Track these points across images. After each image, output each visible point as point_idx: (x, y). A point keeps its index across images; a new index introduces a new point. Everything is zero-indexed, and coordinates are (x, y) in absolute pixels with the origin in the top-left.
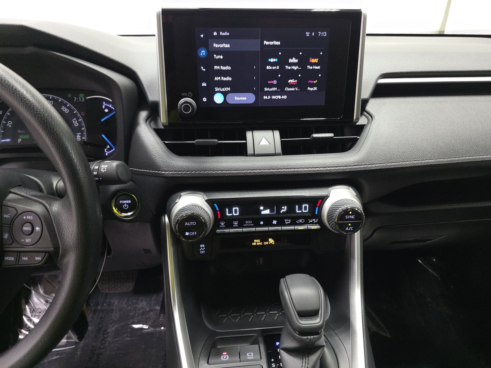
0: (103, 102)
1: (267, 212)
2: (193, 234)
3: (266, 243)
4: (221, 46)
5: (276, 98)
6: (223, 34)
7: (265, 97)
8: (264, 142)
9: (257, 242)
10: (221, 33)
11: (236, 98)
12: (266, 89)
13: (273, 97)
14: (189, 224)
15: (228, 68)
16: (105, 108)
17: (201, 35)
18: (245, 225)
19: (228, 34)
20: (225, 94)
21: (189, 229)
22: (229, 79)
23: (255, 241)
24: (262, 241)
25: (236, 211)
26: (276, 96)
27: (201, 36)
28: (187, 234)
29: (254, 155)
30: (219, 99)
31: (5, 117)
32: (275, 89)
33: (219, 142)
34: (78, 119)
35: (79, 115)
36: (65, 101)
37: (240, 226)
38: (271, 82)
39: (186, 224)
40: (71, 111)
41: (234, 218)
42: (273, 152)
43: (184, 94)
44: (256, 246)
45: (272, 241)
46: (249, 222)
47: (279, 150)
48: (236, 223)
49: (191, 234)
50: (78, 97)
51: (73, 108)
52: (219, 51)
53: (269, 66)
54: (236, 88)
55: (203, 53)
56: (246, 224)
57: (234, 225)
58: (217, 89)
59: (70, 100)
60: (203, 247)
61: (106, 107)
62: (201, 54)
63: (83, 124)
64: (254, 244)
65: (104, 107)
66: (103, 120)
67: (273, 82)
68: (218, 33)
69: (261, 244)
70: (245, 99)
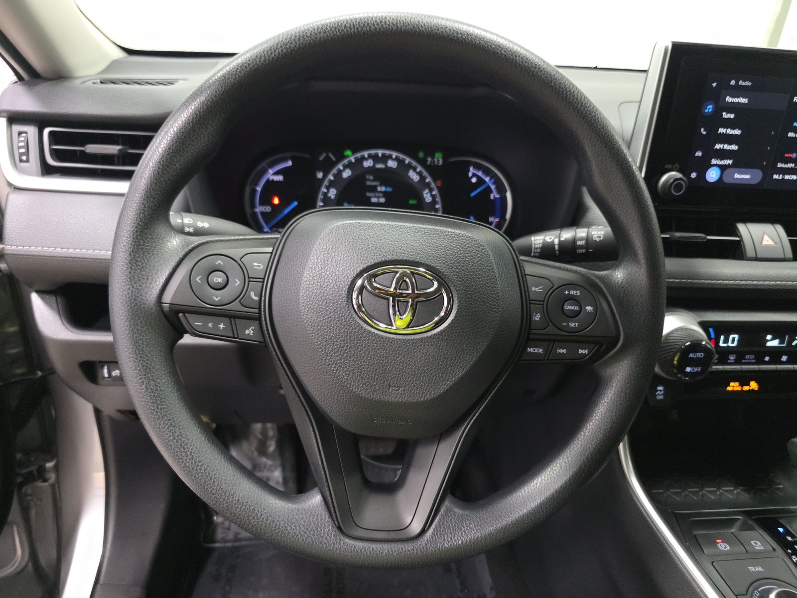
0: (470, 165)
1: (775, 343)
2: (696, 369)
3: (746, 388)
4: (736, 100)
5: (790, 179)
6: (744, 84)
7: (775, 177)
8: (767, 241)
9: (734, 386)
10: (741, 83)
11: (737, 176)
12: (780, 165)
13: (787, 177)
14: (695, 356)
15: (737, 132)
16: (472, 177)
17: (714, 83)
18: (744, 361)
19: (750, 84)
20: (723, 168)
21: (693, 363)
22: (734, 147)
23: (732, 384)
24: (742, 385)
25: (734, 340)
26: (791, 176)
27: (713, 85)
28: (688, 369)
29: (757, 259)
30: (713, 175)
31: (326, 183)
32: (791, 165)
33: (709, 237)
34: (431, 190)
35: (433, 185)
36: (414, 163)
37: (737, 362)
38: (789, 155)
39: (691, 355)
40: (423, 178)
41: (729, 350)
42: (781, 256)
43: (667, 166)
44: (733, 392)
45: (754, 386)
46: (750, 357)
47: (789, 254)
48: (732, 358)
49: (693, 370)
50: (433, 157)
51: (425, 173)
52: (731, 108)
53: (792, 133)
54: (741, 161)
55: (710, 108)
56: (746, 359)
57: (729, 359)
58: (714, 161)
59: (422, 162)
60: (661, 391)
61: (474, 175)
62: (706, 111)
63: (438, 199)
64: (729, 389)
65: (470, 175)
66: (473, 194)
67: (791, 155)
68: (737, 82)
69: (739, 389)
70: (748, 177)
